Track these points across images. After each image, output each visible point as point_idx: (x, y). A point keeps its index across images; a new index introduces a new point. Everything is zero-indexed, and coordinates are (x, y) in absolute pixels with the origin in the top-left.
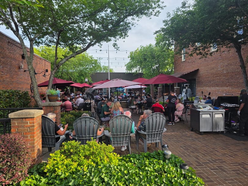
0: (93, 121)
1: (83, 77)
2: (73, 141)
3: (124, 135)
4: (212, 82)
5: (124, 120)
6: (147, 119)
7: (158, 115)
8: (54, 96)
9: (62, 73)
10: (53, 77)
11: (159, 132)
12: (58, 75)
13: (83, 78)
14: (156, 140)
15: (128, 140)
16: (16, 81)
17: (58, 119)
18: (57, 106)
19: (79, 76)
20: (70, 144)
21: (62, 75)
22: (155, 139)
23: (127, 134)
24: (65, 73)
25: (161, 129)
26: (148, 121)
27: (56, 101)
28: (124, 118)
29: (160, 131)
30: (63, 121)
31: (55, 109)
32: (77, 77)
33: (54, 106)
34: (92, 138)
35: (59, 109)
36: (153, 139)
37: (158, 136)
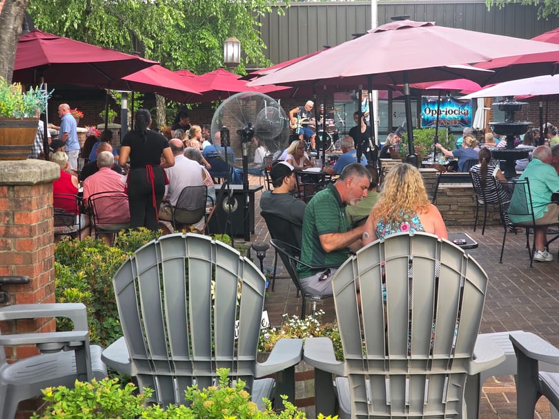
0: (229, 265)
1: (216, 32)
2: (103, 382)
3: (427, 364)
5: (429, 264)
8: (14, 122)
9: (87, 12)
10: (19, 22)
12: (62, 23)
13: (215, 42)
15: (457, 404)
17: (36, 265)
18: (30, 184)
19: (187, 30)
20: (86, 398)
21: (84, 20)
23: (447, 363)
24: (102, 12)
27: (24, 157)
28: (428, 255)
30: (73, 286)
31: (18, 204)
32: (176, 36)
33: (12, 186)
34: (223, 372)
35: (40, 205)
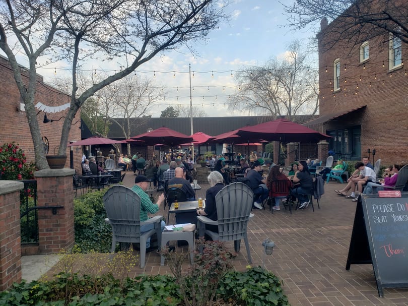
4: (392, 130)
6: (219, 195)
7: (239, 187)
11: (241, 220)
14: (236, 235)
16: (10, 135)
22: (235, 233)
25: (245, 214)
26: (221, 200)
29: (243, 218)
35: (67, 182)
36: (231, 234)
37: (240, 228)
